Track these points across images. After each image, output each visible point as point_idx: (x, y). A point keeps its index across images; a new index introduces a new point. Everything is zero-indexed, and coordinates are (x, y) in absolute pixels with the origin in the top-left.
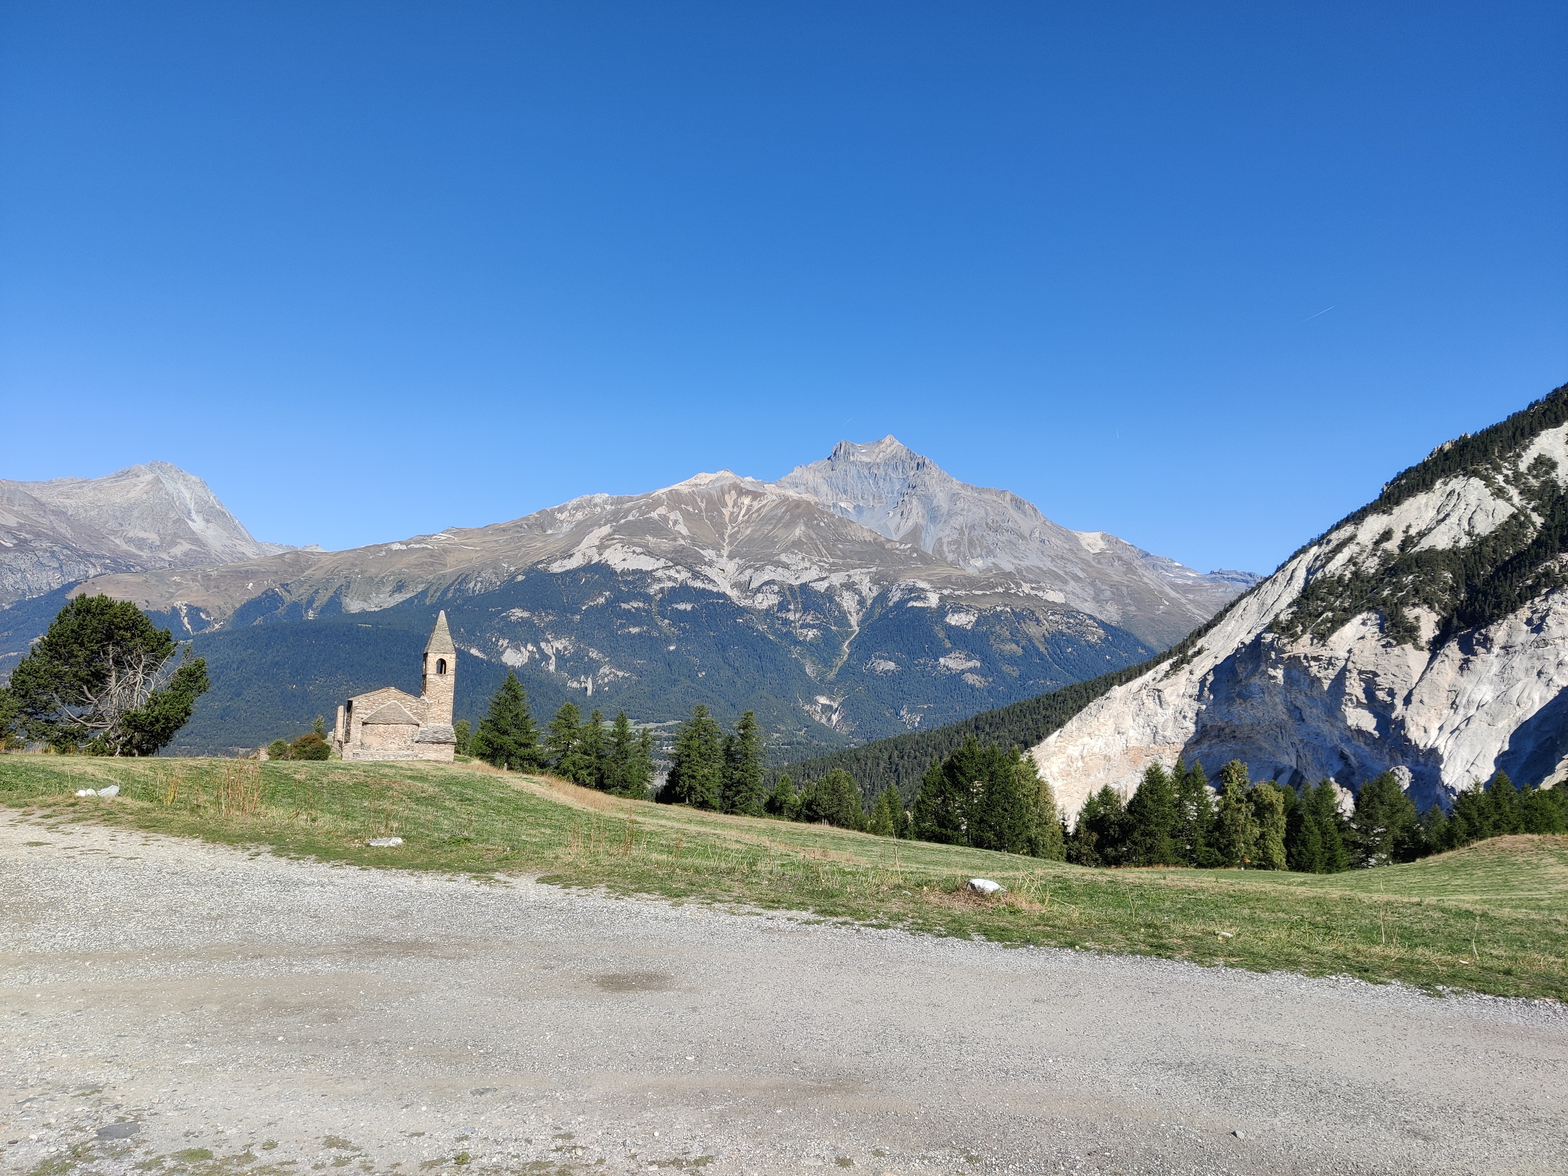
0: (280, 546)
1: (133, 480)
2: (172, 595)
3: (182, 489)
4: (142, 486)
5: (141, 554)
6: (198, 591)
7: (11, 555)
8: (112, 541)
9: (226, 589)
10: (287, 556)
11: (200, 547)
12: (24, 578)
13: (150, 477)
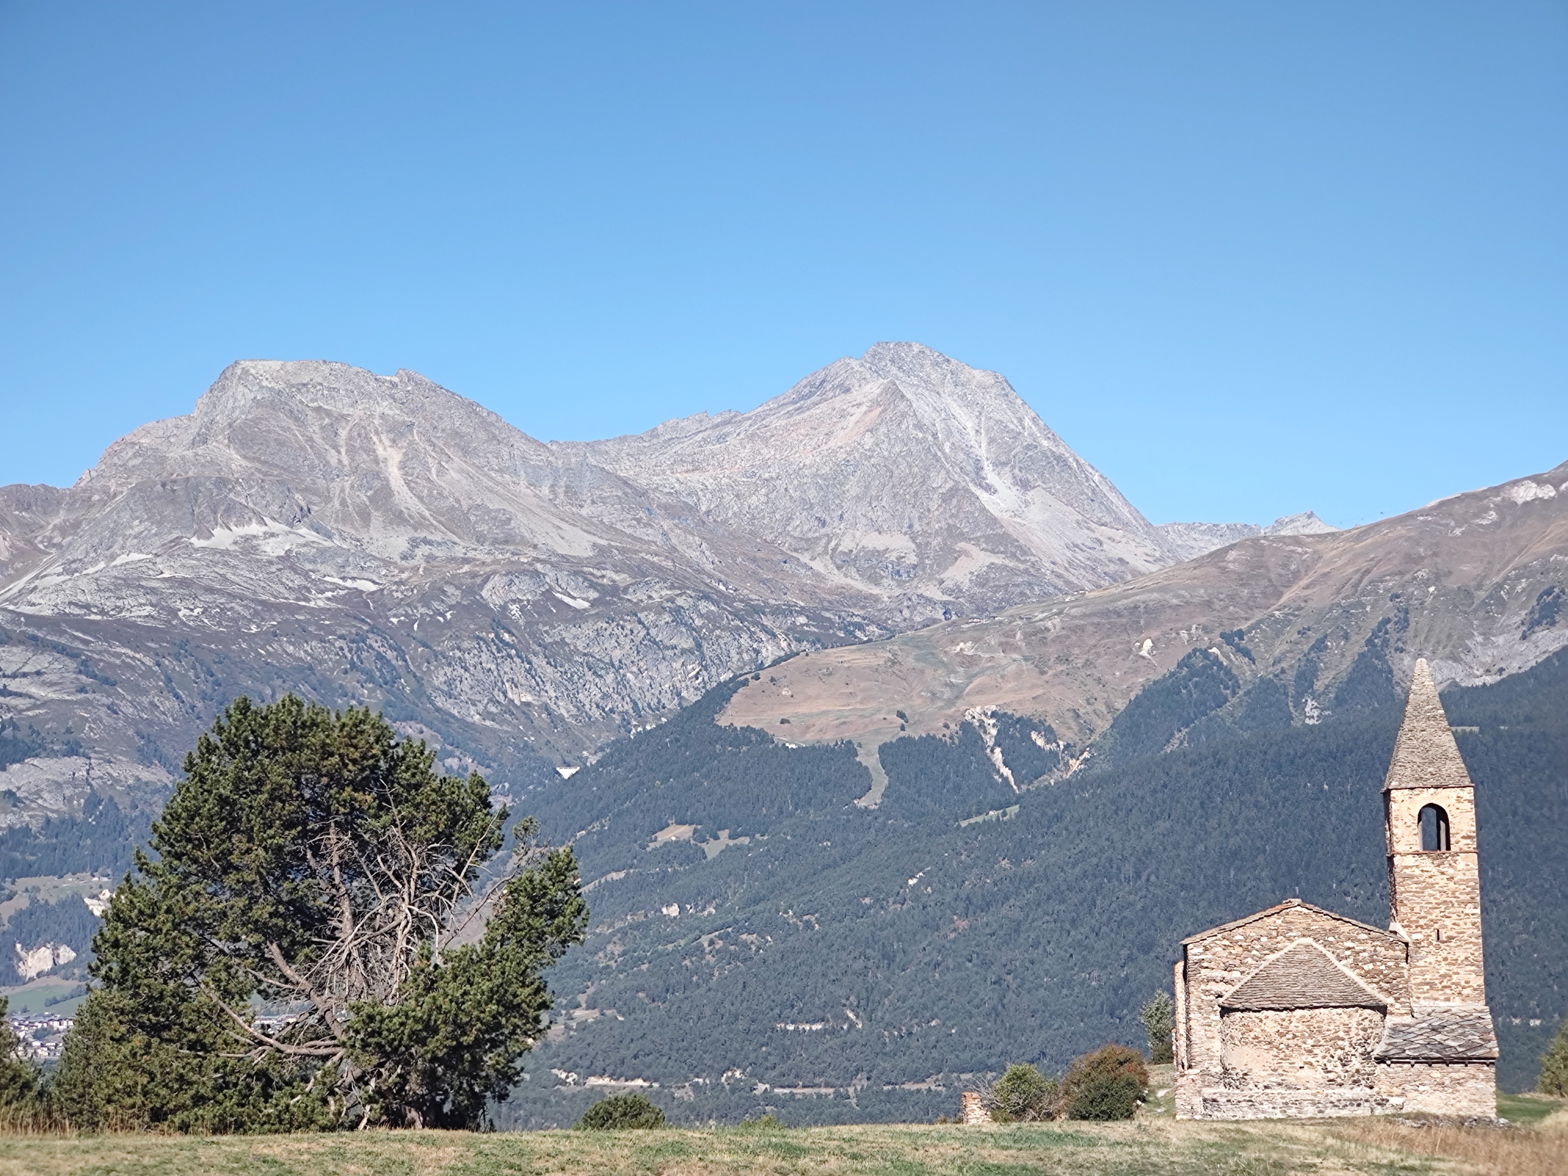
0: (1213, 530)
1: (837, 403)
2: (958, 693)
3: (955, 408)
4: (859, 412)
5: (876, 591)
6: (1019, 674)
7: (588, 629)
8: (805, 566)
9: (1088, 664)
10: (1232, 555)
11: (1013, 556)
12: (622, 682)
13: (874, 388)
